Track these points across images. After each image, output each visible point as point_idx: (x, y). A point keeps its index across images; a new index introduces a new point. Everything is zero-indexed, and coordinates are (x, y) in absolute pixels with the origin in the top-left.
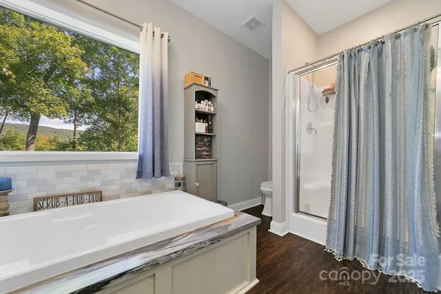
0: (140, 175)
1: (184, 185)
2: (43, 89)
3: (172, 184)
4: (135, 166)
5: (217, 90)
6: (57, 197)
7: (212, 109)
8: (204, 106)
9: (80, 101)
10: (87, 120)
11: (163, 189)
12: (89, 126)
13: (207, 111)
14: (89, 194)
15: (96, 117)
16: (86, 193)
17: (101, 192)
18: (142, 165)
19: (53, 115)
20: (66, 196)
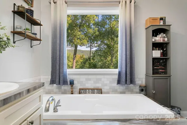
0: (119, 82)
1: (146, 90)
2: (78, 32)
3: (137, 89)
4: (116, 77)
5: (170, 25)
6: (86, 89)
7: (166, 39)
8: (159, 39)
9: (93, 35)
10: (96, 45)
11: (132, 92)
12: (97, 48)
13: (162, 41)
14: (97, 89)
15: (100, 43)
16: (96, 89)
17: (101, 89)
18: (120, 77)
19: (82, 44)
20: (89, 89)
